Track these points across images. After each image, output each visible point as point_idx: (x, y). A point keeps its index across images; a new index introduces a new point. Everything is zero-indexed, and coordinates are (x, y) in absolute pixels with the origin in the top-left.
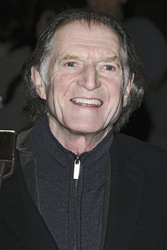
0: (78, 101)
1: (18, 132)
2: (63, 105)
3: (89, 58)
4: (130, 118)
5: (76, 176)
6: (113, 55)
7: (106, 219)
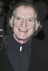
0: (20, 30)
1: (4, 36)
2: (16, 31)
3: (24, 18)
4: (38, 34)
5: (21, 50)
6: (32, 17)
7: (29, 63)
